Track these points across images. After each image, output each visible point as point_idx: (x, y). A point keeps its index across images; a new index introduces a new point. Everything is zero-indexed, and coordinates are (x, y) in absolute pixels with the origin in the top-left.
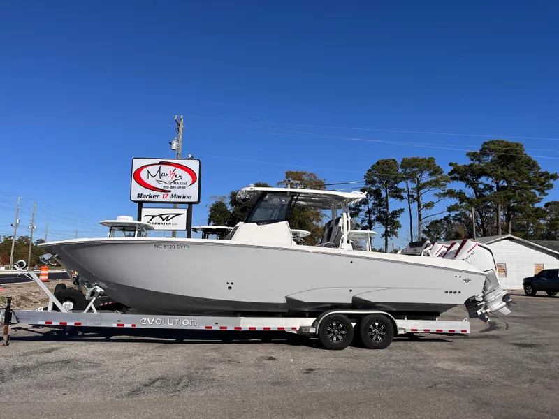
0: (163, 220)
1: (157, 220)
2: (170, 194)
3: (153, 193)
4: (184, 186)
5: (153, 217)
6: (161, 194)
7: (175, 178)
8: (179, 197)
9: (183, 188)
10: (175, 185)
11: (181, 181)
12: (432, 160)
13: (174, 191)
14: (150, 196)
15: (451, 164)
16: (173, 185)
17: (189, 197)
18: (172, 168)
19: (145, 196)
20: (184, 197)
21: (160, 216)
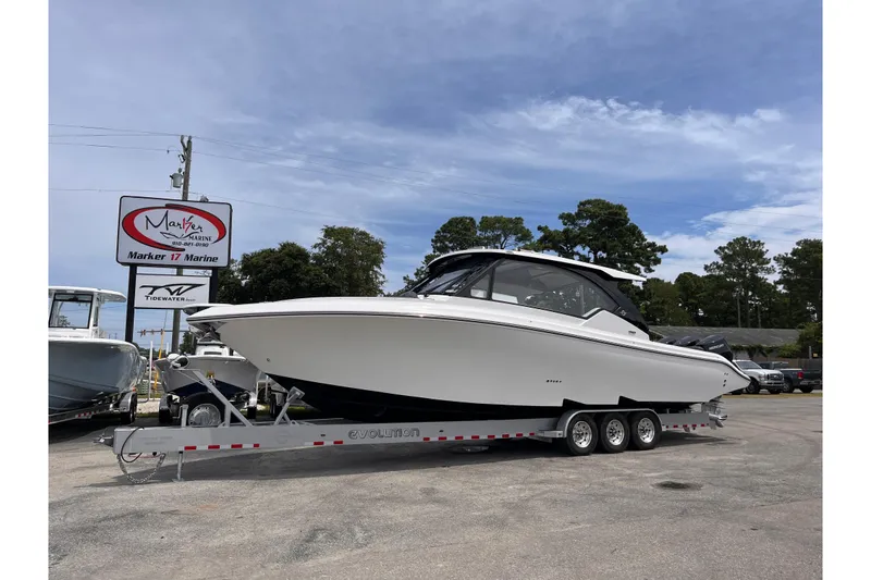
0: (172, 293)
1: (162, 293)
2: (183, 254)
3: (156, 251)
4: (205, 242)
5: (155, 288)
6: (169, 253)
7: (190, 230)
8: (198, 259)
9: (204, 245)
10: (191, 241)
11: (201, 234)
12: (519, 220)
13: (189, 250)
14: (150, 257)
15: (540, 228)
16: (188, 240)
17: (214, 259)
18: (187, 215)
19: (142, 256)
20: (206, 259)
21: (167, 287)
